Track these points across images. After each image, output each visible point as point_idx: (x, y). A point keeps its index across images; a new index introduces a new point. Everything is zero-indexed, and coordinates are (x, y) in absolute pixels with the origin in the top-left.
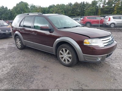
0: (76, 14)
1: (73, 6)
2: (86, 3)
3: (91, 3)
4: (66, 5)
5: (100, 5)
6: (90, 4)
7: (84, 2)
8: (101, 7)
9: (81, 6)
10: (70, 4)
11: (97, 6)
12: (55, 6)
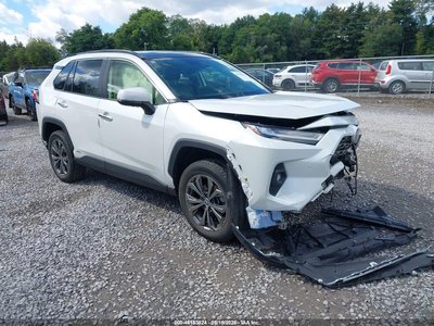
0: (330, 49)
1: (318, 18)
2: (371, 7)
3: (388, 9)
4: (293, 16)
5: (423, 13)
6: (384, 13)
7: (361, 5)
8: (428, 23)
9: (348, 20)
10: (311, 14)
11: (411, 18)
12: (256, 22)
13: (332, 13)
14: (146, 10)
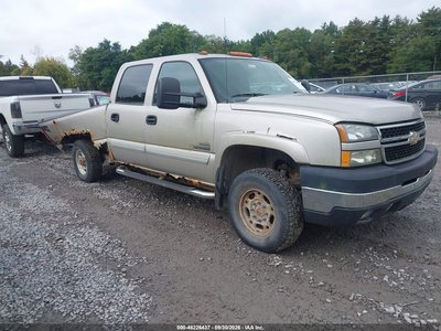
13: (356, 28)
14: (167, 25)
